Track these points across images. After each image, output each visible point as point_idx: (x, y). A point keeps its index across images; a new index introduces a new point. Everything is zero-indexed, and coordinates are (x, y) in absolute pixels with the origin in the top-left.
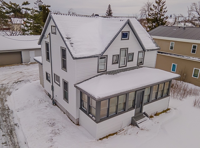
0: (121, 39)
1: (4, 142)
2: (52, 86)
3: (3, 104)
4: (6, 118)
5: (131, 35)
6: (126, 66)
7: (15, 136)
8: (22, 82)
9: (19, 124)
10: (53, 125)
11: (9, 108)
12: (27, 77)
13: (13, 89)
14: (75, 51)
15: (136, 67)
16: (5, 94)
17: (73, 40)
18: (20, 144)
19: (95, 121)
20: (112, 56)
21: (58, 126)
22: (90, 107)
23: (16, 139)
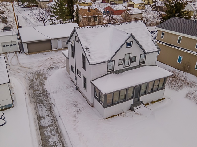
0: (125, 47)
1: (47, 115)
2: (76, 77)
3: (43, 87)
4: (46, 98)
5: (134, 44)
6: (130, 66)
7: (53, 112)
8: (54, 69)
9: (54, 103)
10: (76, 106)
11: (47, 91)
12: (56, 64)
13: (47, 75)
14: (91, 59)
15: (138, 66)
16: (43, 79)
17: (90, 50)
18: (57, 117)
19: (103, 106)
20: (118, 60)
21: (79, 107)
22: (100, 97)
23: (54, 113)
